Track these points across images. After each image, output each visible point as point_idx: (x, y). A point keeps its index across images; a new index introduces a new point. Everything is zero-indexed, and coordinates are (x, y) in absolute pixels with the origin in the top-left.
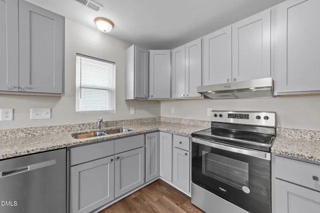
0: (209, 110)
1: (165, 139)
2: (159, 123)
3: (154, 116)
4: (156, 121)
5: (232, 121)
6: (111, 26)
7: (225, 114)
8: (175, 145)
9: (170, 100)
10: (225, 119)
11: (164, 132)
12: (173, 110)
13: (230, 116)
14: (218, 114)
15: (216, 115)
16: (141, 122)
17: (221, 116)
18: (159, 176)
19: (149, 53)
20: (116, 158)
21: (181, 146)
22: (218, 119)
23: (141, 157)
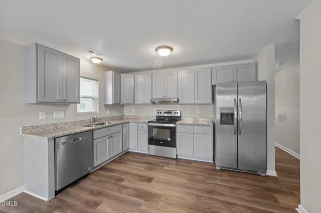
0: (155, 110)
1: (132, 127)
2: (124, 119)
3: (121, 115)
4: (122, 118)
5: (166, 115)
6: (101, 61)
7: (163, 112)
8: (139, 128)
9: (133, 104)
10: (163, 114)
11: (132, 122)
12: (133, 111)
13: (165, 113)
14: (159, 112)
15: (158, 113)
16: (113, 118)
17: (161, 113)
18: (129, 149)
19: (120, 76)
20: (111, 137)
21: (143, 128)
22: (159, 115)
23: (121, 137)
